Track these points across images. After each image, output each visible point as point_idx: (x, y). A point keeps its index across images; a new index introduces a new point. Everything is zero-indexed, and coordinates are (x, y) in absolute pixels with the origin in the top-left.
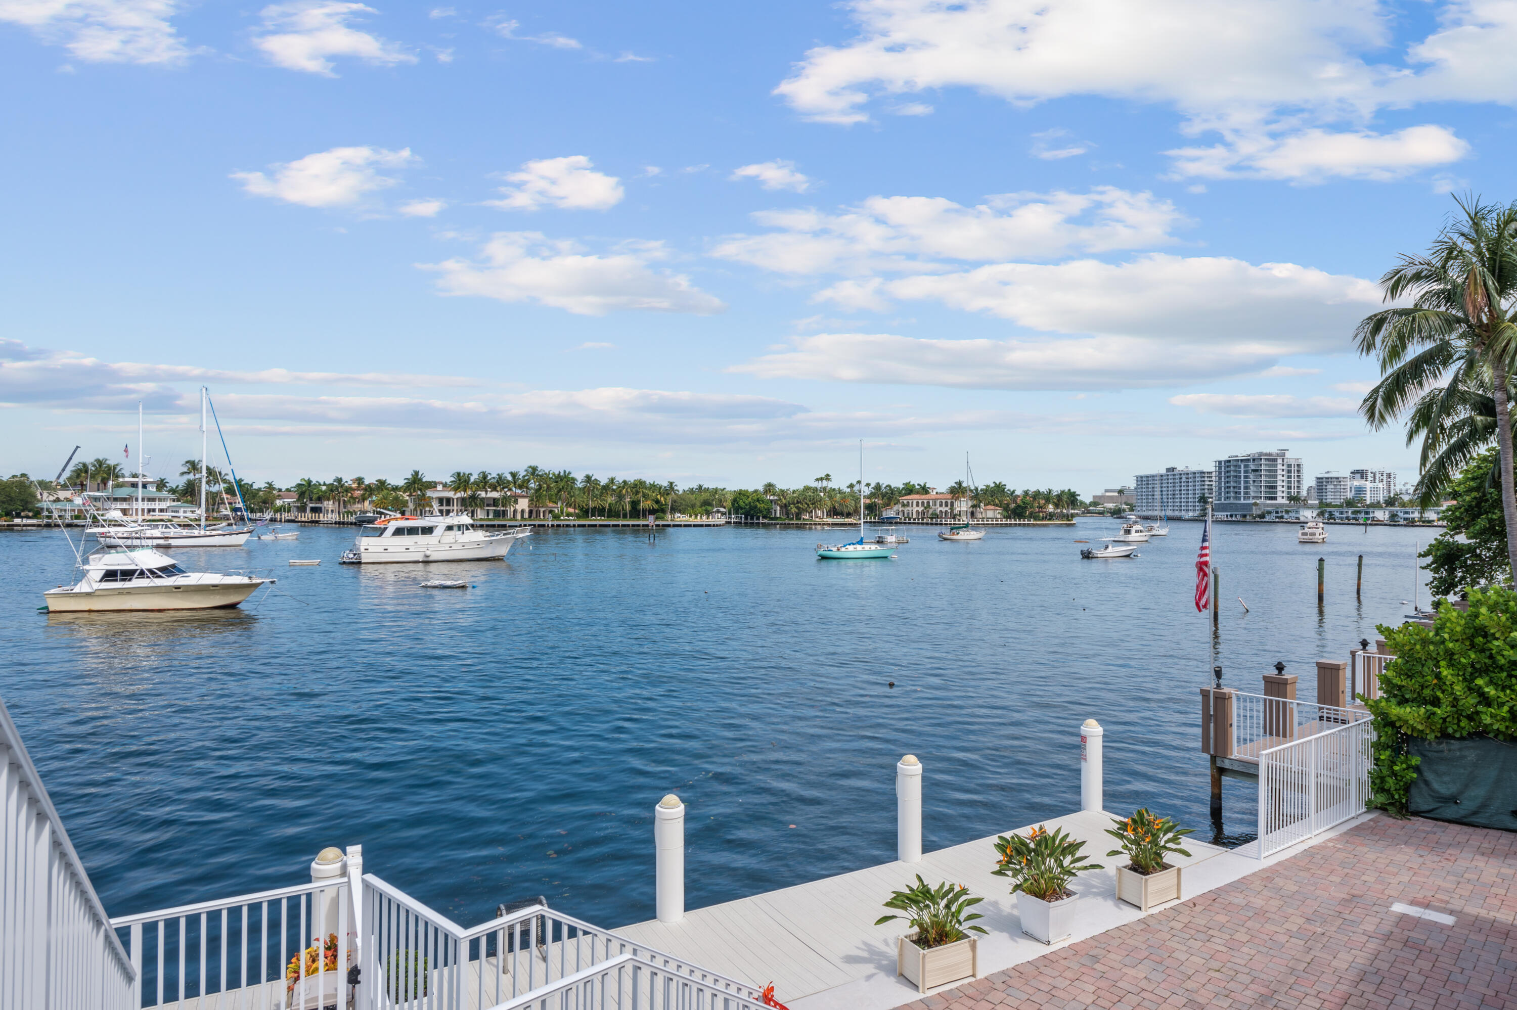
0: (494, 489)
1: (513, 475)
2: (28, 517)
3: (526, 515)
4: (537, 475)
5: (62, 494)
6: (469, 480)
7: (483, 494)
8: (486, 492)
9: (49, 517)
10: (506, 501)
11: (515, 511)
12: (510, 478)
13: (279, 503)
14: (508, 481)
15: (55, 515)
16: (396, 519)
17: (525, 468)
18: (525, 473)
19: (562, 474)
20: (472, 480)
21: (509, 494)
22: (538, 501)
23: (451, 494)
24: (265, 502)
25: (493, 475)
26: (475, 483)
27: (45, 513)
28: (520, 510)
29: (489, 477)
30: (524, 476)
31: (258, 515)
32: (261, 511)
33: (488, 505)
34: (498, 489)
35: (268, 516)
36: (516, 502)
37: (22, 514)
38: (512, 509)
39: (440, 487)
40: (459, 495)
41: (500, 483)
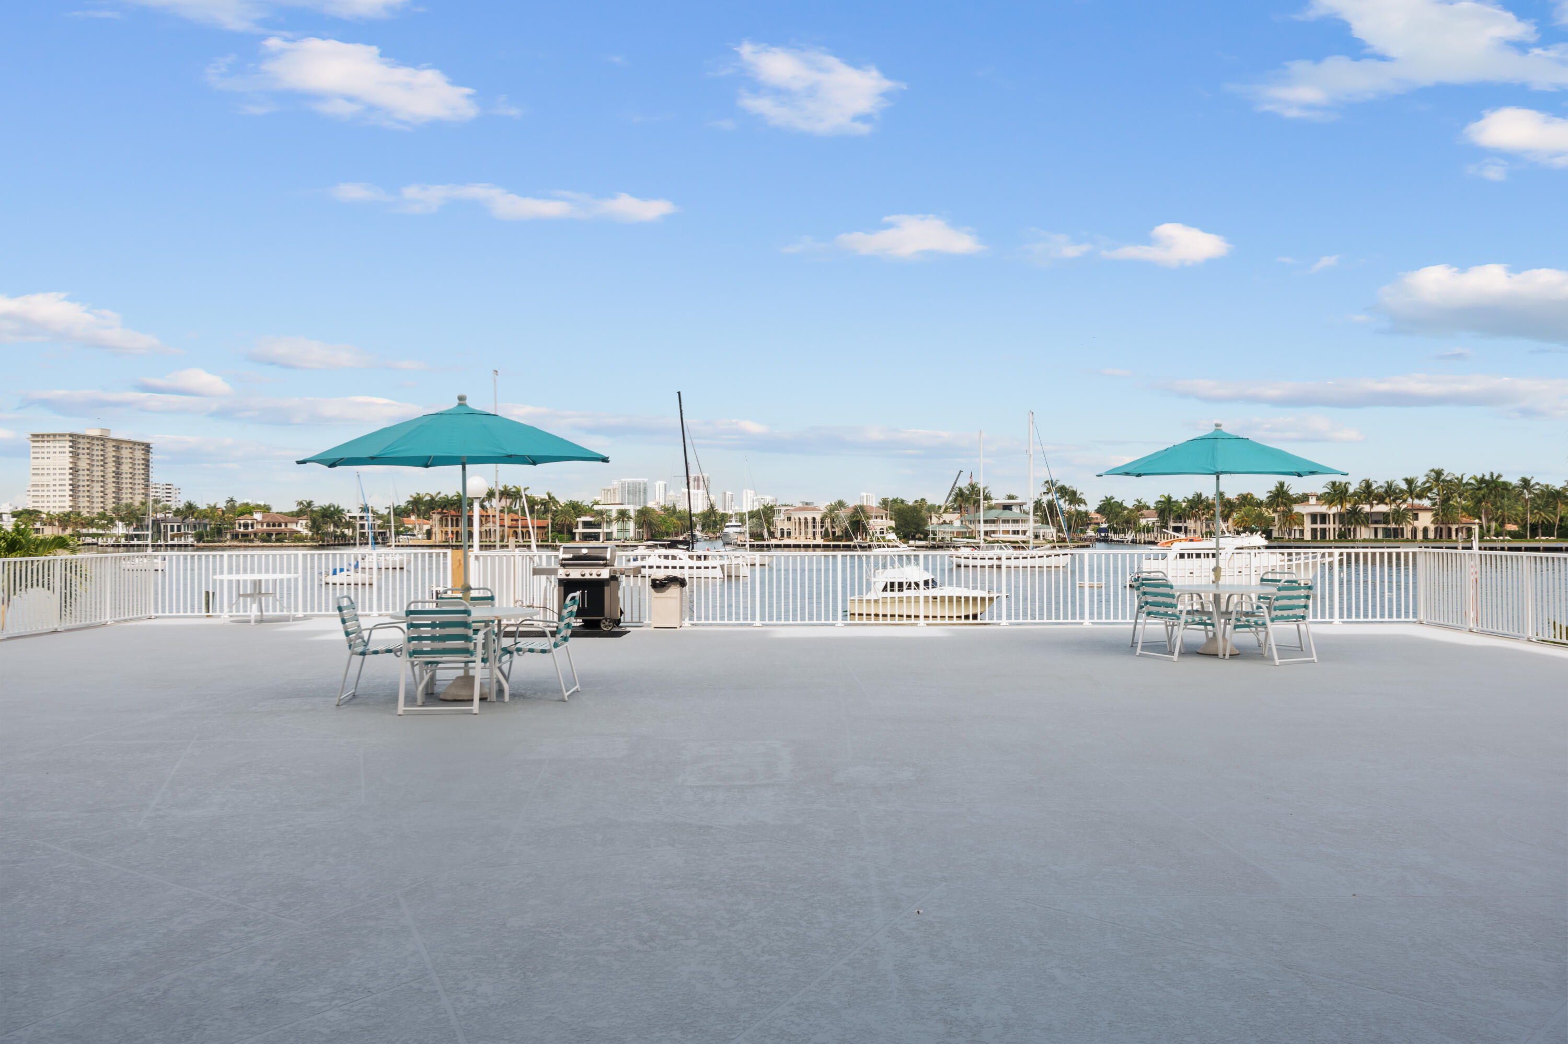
0: (1381, 500)
1: (1409, 482)
2: (920, 539)
3: (1431, 535)
4: (1444, 481)
5: (947, 517)
6: (1347, 491)
7: (1366, 508)
8: (1372, 506)
9: (934, 539)
10: (1399, 516)
11: (1414, 531)
12: (1404, 486)
13: (1143, 522)
14: (1402, 491)
15: (939, 536)
16: (1180, 541)
17: (1427, 472)
18: (1424, 479)
19: (1487, 477)
20: (1351, 490)
21: (1403, 506)
22: (1445, 515)
23: (1323, 509)
24: (1128, 522)
25: (1379, 483)
26: (1355, 494)
27: (931, 536)
28: (1420, 528)
29: (1374, 487)
30: (1424, 483)
31: (1121, 535)
32: (1124, 532)
33: (1376, 522)
34: (1387, 500)
35: (1129, 537)
36: (1416, 517)
37: (917, 536)
38: (1410, 527)
39: (1313, 501)
40: (1334, 510)
41: (1390, 493)
